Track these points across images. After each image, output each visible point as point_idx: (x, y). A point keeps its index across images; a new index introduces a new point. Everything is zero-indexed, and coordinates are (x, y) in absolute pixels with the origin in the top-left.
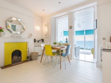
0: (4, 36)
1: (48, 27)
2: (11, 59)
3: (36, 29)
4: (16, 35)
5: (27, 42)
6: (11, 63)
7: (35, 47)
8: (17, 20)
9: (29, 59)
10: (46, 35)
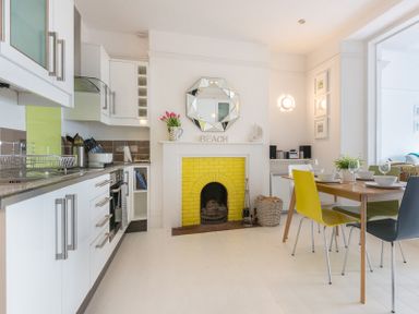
0: (182, 140)
1: (328, 90)
2: (198, 211)
3: (279, 105)
4: (213, 134)
5: (244, 159)
6: (198, 222)
7: (274, 179)
8: (214, 86)
9: (250, 218)
10: (320, 129)
